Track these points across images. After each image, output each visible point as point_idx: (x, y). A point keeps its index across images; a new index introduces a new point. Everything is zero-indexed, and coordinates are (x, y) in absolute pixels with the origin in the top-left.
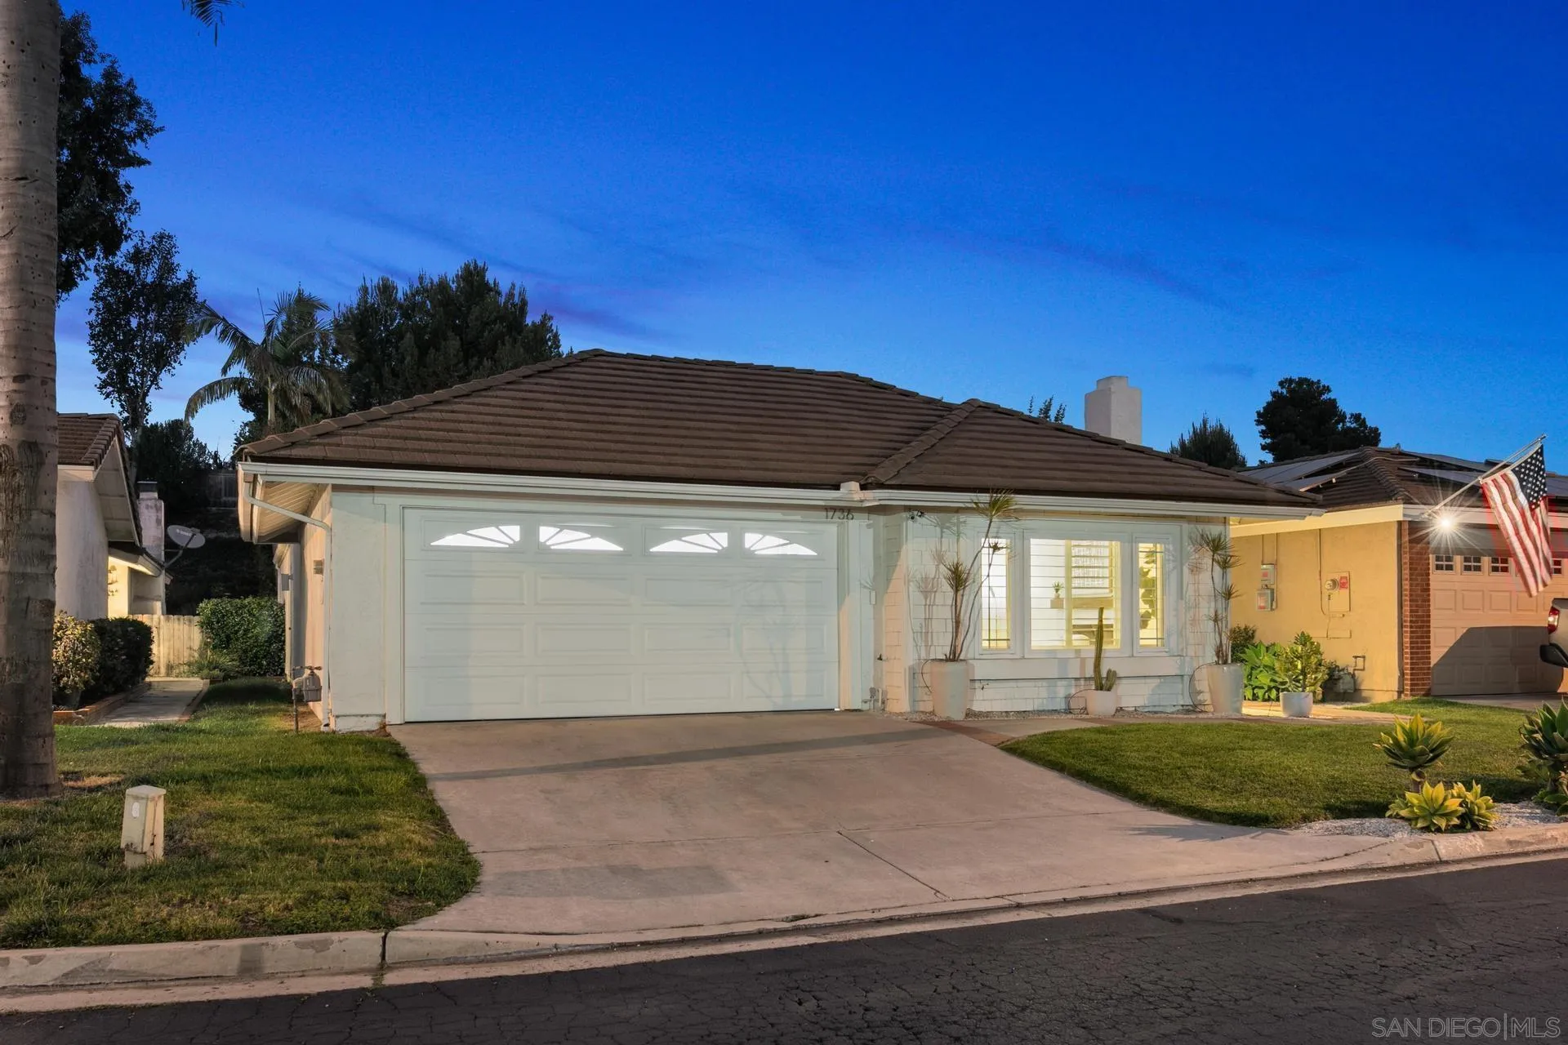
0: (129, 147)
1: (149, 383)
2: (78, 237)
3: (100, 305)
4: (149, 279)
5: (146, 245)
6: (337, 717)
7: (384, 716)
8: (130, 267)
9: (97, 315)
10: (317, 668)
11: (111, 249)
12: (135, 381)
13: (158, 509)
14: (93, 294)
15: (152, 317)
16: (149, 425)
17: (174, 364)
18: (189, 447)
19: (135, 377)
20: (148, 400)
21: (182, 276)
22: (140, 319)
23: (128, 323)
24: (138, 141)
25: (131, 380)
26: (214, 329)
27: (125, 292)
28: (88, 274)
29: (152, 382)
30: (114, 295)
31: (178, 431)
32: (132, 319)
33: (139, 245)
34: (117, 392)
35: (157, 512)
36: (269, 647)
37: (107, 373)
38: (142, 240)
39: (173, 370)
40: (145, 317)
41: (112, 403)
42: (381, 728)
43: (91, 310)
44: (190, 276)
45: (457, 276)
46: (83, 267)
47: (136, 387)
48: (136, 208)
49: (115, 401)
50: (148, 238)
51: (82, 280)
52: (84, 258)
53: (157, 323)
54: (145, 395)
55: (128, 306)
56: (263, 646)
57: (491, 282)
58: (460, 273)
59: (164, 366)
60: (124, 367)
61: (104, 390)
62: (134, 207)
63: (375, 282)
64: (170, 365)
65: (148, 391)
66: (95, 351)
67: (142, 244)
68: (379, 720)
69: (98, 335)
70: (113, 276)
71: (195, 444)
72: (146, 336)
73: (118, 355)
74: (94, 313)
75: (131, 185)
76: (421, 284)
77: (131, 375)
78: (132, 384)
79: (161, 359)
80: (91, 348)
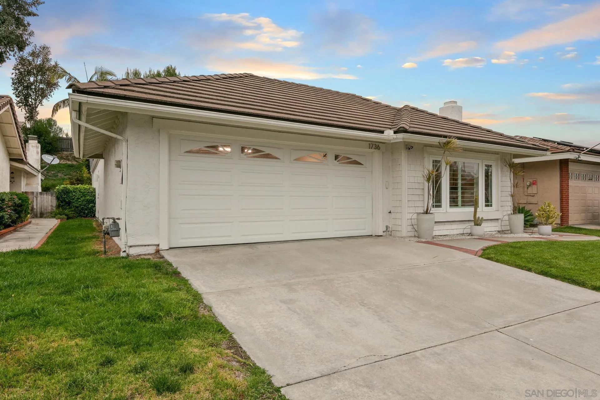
0: (29, 9)
1: (38, 103)
2: (6, 41)
3: (17, 72)
4: (39, 63)
5: (37, 50)
6: (131, 247)
7: (158, 245)
8: (30, 58)
9: (15, 76)
10: (117, 219)
11: (21, 49)
12: (32, 102)
13: (37, 147)
14: (14, 67)
15: (39, 77)
16: (38, 120)
17: (49, 97)
18: (55, 128)
19: (32, 101)
20: (37, 109)
21: (53, 63)
22: (34, 78)
23: (29, 79)
24: (33, 7)
25: (30, 102)
26: (65, 77)
27: (28, 67)
28: (10, 57)
29: (39, 103)
30: (23, 68)
31: (50, 122)
32: (31, 78)
33: (34, 50)
34: (24, 106)
35: (37, 149)
36: (89, 205)
37: (20, 98)
38: (35, 48)
39: (48, 99)
40: (36, 77)
41: (21, 110)
42: (156, 252)
43: (13, 73)
44: (56, 63)
45: (164, 70)
46: (8, 54)
47: (32, 104)
48: (32, 34)
49: (23, 109)
50: (38, 48)
51: (8, 59)
52: (9, 51)
53: (41, 80)
54: (36, 107)
55: (29, 73)
56: (85, 205)
57: (177, 73)
58: (166, 69)
59: (45, 97)
60: (27, 96)
61: (18, 105)
62: (31, 33)
63: (132, 71)
64: (47, 97)
65: (38, 106)
66: (14, 89)
67: (35, 50)
68: (155, 247)
69: (16, 83)
70: (22, 61)
71: (57, 128)
72: (36, 85)
73: (24, 92)
74: (14, 74)
75: (30, 23)
76: (150, 73)
77: (30, 100)
78: (31, 103)
79: (43, 95)
80: (13, 88)
